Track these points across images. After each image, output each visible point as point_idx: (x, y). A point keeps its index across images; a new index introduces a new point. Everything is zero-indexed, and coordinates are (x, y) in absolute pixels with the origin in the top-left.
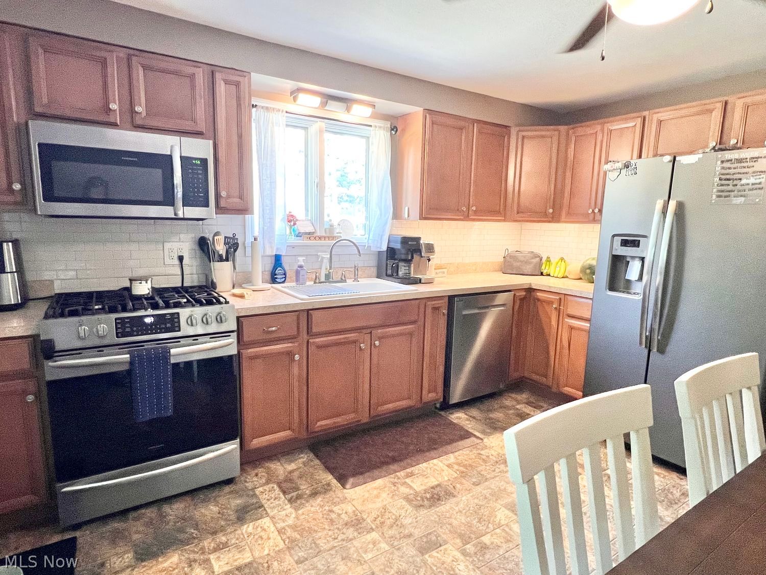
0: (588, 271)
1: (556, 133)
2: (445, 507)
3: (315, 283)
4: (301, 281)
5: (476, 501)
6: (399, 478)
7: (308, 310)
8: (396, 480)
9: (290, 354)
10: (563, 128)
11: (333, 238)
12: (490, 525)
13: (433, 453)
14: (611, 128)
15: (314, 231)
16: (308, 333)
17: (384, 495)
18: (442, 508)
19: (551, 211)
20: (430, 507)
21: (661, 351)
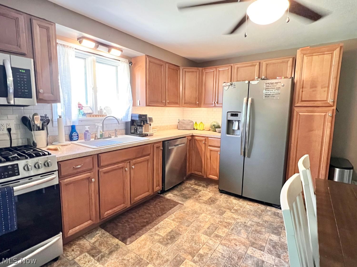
0: (213, 127)
1: (198, 70)
2: (179, 241)
3: (95, 139)
4: (88, 139)
5: (191, 234)
6: (152, 232)
7: (98, 154)
8: (151, 233)
9: (89, 179)
10: (200, 69)
11: (103, 116)
12: (201, 244)
13: (164, 216)
14: (220, 70)
15: (92, 112)
16: (98, 166)
17: (148, 243)
18: (177, 242)
19: (198, 103)
20: (172, 243)
21: (249, 157)
